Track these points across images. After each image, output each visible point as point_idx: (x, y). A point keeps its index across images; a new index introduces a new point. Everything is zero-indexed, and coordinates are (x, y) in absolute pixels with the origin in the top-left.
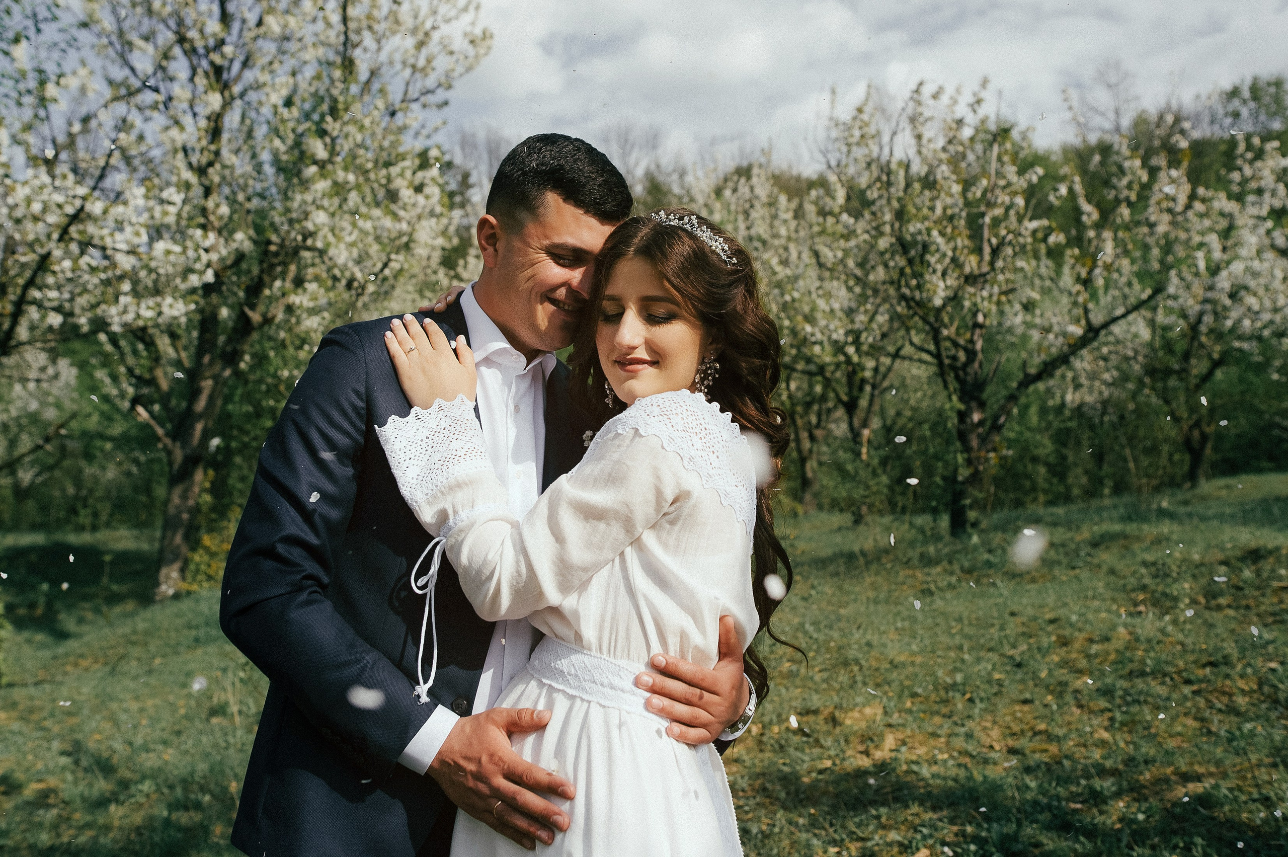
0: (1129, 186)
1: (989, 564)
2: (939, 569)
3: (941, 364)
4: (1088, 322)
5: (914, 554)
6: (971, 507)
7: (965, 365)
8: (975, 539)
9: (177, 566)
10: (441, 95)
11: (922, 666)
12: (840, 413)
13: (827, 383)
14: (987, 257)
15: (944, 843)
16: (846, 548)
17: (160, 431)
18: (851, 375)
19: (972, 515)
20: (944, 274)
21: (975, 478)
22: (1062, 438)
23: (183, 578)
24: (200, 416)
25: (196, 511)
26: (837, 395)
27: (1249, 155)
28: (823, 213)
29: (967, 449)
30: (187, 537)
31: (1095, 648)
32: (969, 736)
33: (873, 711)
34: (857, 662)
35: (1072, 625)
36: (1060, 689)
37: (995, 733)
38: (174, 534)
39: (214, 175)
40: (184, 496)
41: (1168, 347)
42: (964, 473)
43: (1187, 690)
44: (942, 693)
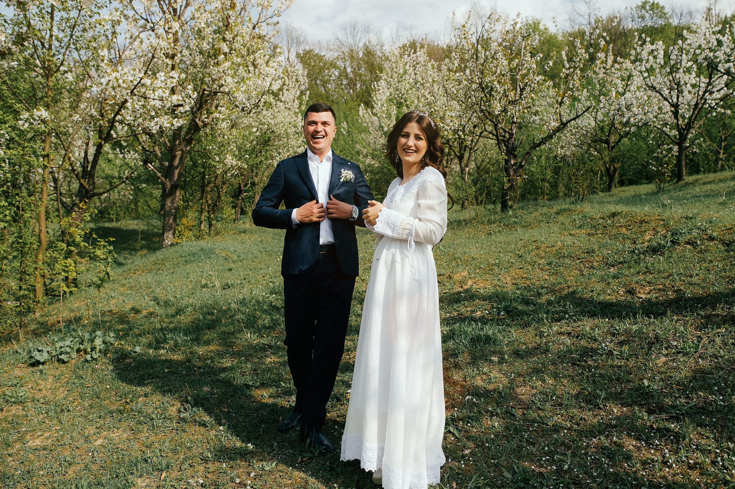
0: (579, 62)
1: (515, 222)
2: (495, 225)
3: (498, 139)
4: (561, 121)
5: (485, 220)
6: (509, 200)
7: (509, 139)
8: (510, 212)
9: (171, 232)
10: (275, 19)
11: (484, 258)
12: (456, 160)
13: (451, 147)
14: (519, 92)
15: (485, 310)
16: (458, 219)
17: (159, 175)
18: (461, 144)
19: (510, 203)
20: (500, 100)
21: (511, 188)
22: (556, 171)
23: (174, 237)
24: (177, 167)
25: (177, 209)
26: (455, 153)
27: (640, 43)
28: (449, 70)
29: (508, 175)
30: (175, 220)
31: (548, 249)
32: (499, 280)
33: (465, 274)
34: (459, 258)
35: (541, 242)
36: (533, 264)
37: (509, 279)
38: (169, 219)
39: (177, 59)
40: (172, 202)
41: (602, 129)
42: (507, 186)
43: (578, 261)
44: (491, 267)
